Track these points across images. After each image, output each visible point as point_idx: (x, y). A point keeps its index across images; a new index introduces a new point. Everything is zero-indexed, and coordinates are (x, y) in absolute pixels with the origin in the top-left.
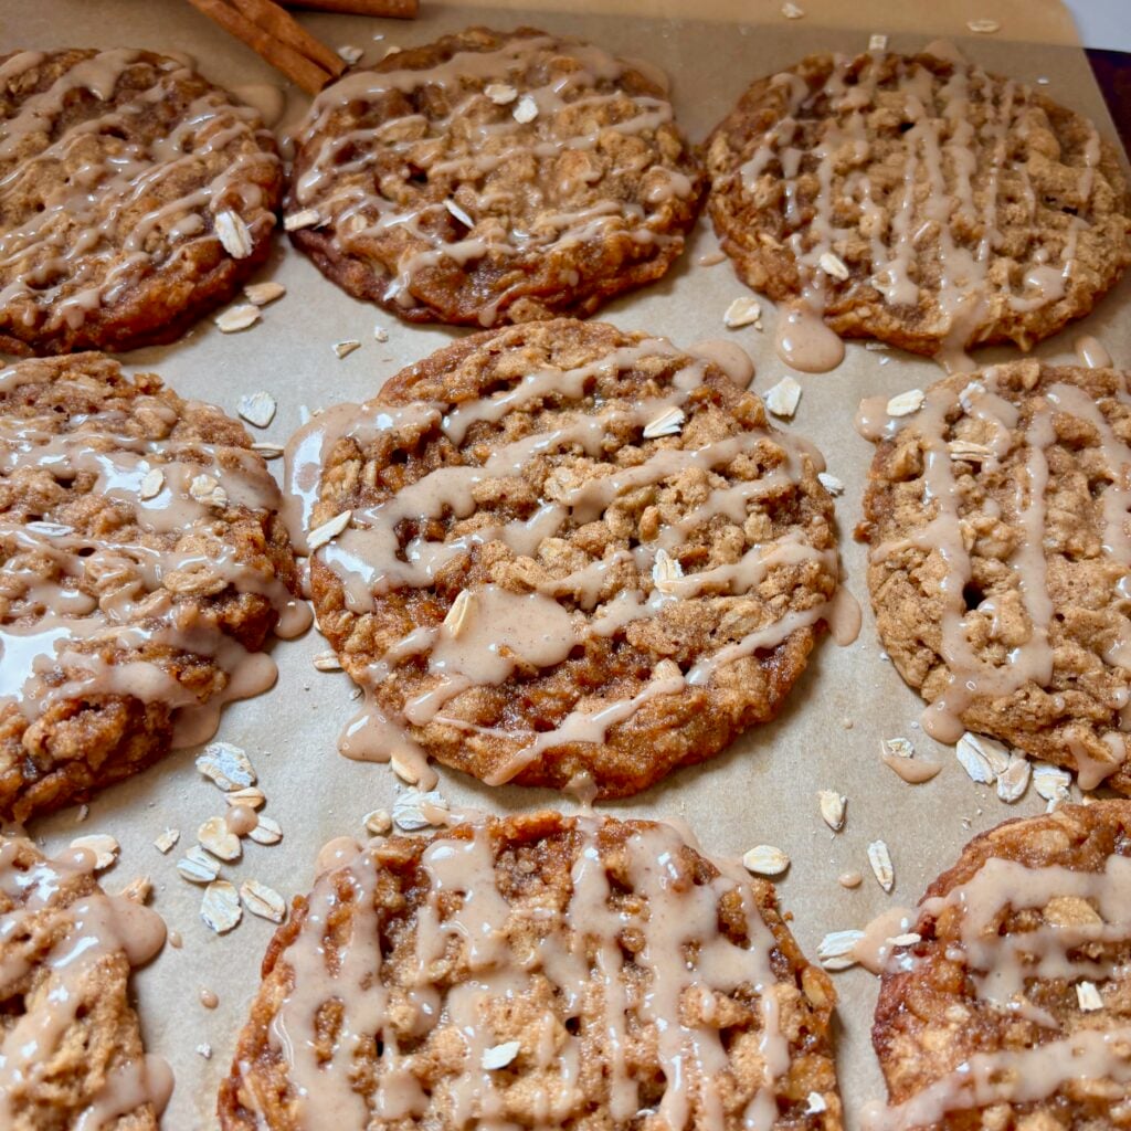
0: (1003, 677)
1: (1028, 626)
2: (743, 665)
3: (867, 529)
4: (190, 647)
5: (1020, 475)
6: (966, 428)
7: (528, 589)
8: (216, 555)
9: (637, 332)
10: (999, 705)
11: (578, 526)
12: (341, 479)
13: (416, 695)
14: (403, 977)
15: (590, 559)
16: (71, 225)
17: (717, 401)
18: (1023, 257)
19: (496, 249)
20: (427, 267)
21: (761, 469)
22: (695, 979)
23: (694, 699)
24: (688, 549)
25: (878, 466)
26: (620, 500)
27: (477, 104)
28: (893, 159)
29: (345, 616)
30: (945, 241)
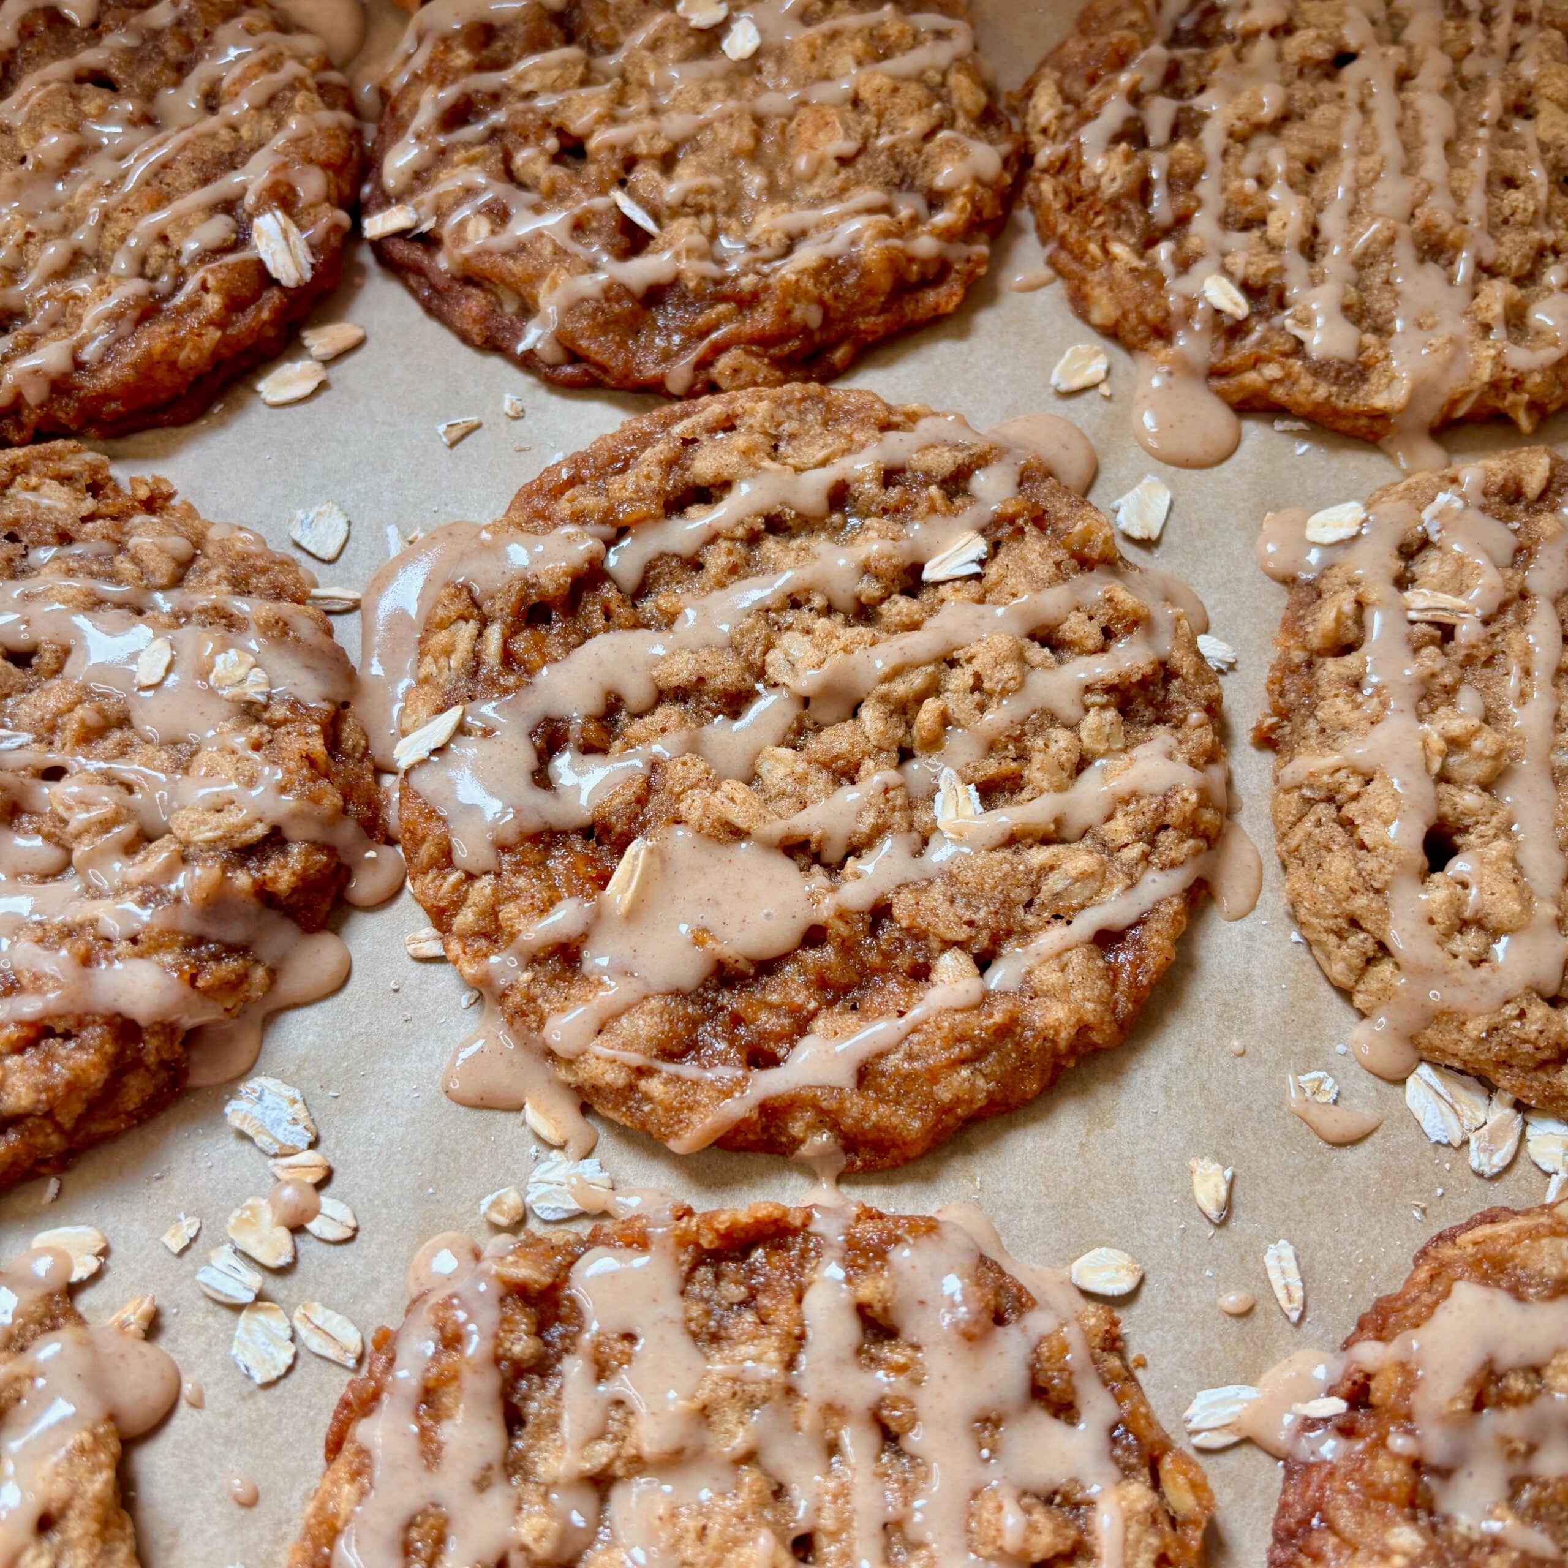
0: (1484, 982)
1: (1526, 899)
2: (1076, 959)
3: (1272, 728)
4: (212, 931)
5: (1517, 647)
6: (1430, 566)
7: (737, 834)
8: (251, 782)
9: (914, 406)
10: (1476, 1027)
11: (818, 728)
12: (448, 652)
13: (562, 1010)
14: (541, 1469)
15: (837, 782)
16: (29, 235)
17: (1040, 520)
18: (1526, 279)
19: (693, 270)
20: (584, 299)
21: (1108, 633)
22: (994, 1477)
23: (998, 1018)
24: (991, 768)
25: (1292, 625)
26: (884, 688)
27: (665, 28)
28: (1323, 113)
29: (453, 878)
30: (1404, 253)
